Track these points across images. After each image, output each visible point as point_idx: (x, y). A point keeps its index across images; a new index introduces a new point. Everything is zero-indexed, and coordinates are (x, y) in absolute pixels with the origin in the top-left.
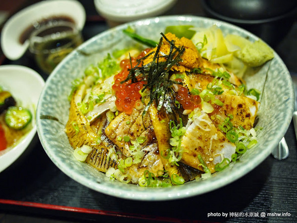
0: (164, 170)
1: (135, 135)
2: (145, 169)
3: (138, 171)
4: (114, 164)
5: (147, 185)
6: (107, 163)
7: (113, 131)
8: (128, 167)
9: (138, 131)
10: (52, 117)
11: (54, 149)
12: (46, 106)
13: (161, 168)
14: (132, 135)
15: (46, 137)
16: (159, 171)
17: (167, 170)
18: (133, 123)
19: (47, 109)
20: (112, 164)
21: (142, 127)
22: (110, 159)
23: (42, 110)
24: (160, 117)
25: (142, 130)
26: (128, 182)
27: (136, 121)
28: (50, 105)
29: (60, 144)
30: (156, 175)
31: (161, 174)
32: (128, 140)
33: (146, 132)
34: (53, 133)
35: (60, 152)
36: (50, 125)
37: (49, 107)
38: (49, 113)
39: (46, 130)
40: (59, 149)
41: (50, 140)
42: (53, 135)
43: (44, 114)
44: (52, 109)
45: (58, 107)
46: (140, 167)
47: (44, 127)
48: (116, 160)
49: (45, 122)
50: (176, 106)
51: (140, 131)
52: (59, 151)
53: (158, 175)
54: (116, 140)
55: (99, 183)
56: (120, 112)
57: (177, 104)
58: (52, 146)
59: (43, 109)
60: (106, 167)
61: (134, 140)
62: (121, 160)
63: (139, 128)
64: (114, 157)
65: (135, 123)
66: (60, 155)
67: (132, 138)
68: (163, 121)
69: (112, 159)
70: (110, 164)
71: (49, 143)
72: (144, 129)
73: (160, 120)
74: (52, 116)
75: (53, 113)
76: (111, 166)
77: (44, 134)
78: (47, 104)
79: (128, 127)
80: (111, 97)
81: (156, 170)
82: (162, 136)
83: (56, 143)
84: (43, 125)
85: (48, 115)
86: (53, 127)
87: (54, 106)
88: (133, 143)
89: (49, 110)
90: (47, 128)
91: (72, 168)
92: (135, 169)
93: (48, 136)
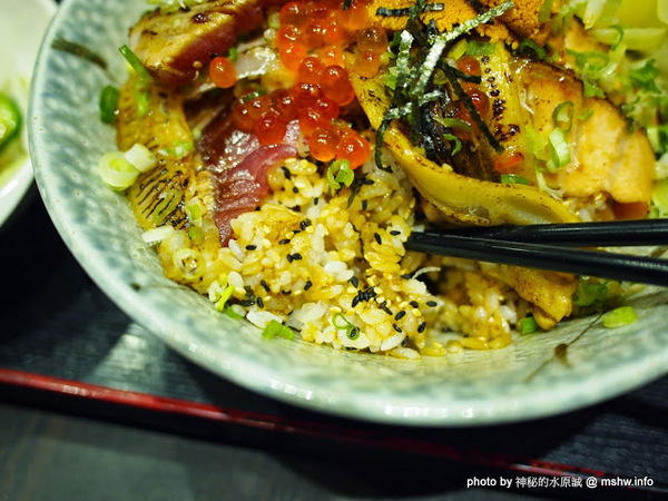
10: (88, 51)
11: (56, 147)
12: (82, 15)
15: (46, 106)
19: (83, 25)
23: (67, 23)
28: (97, 18)
29: (81, 139)
34: (76, 99)
35: (67, 160)
36: (73, 72)
37: (90, 23)
38: (84, 38)
39: (58, 86)
40: (70, 152)
41: (57, 116)
42: (71, 103)
43: (69, 37)
44: (100, 29)
45: (119, 28)
47: (53, 75)
49: (60, 61)
52: (68, 156)
55: (136, 288)
58: (52, 137)
59: (72, 21)
66: (66, 169)
71: (46, 125)
74: (92, 48)
75: (96, 42)
77: (46, 95)
78: (88, 11)
83: (70, 131)
84: (53, 67)
85: (77, 41)
86: (80, 83)
87: (109, 23)
89: (89, 32)
90: (62, 80)
91: (81, 218)
93: (54, 104)
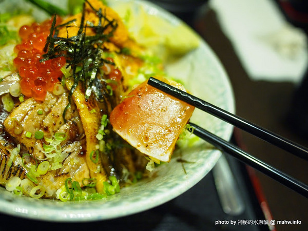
0: (90, 178)
1: (50, 130)
2: (66, 178)
3: (55, 180)
4: (18, 172)
5: (69, 198)
6: (7, 170)
7: (17, 124)
8: (41, 175)
9: (55, 124)
13: (86, 175)
14: (46, 129)
16: (84, 179)
17: (93, 178)
18: (47, 113)
20: (16, 172)
21: (61, 119)
22: (13, 164)
24: (89, 105)
25: (60, 123)
26: (40, 196)
27: (52, 110)
30: (80, 184)
31: (86, 183)
32: (41, 137)
33: (66, 127)
46: (58, 174)
48: (22, 165)
50: (107, 92)
51: (58, 125)
53: (83, 184)
54: (23, 136)
56: (26, 98)
57: (109, 91)
60: (5, 177)
61: (49, 136)
62: (29, 165)
63: (56, 121)
64: (19, 161)
65: (50, 114)
67: (45, 134)
68: (94, 111)
69: (16, 164)
70: (13, 171)
72: (63, 122)
73: (89, 109)
76: (15, 174)
79: (40, 118)
80: (10, 75)
81: (81, 179)
82: (93, 131)
88: (49, 140)
92: (51, 177)
